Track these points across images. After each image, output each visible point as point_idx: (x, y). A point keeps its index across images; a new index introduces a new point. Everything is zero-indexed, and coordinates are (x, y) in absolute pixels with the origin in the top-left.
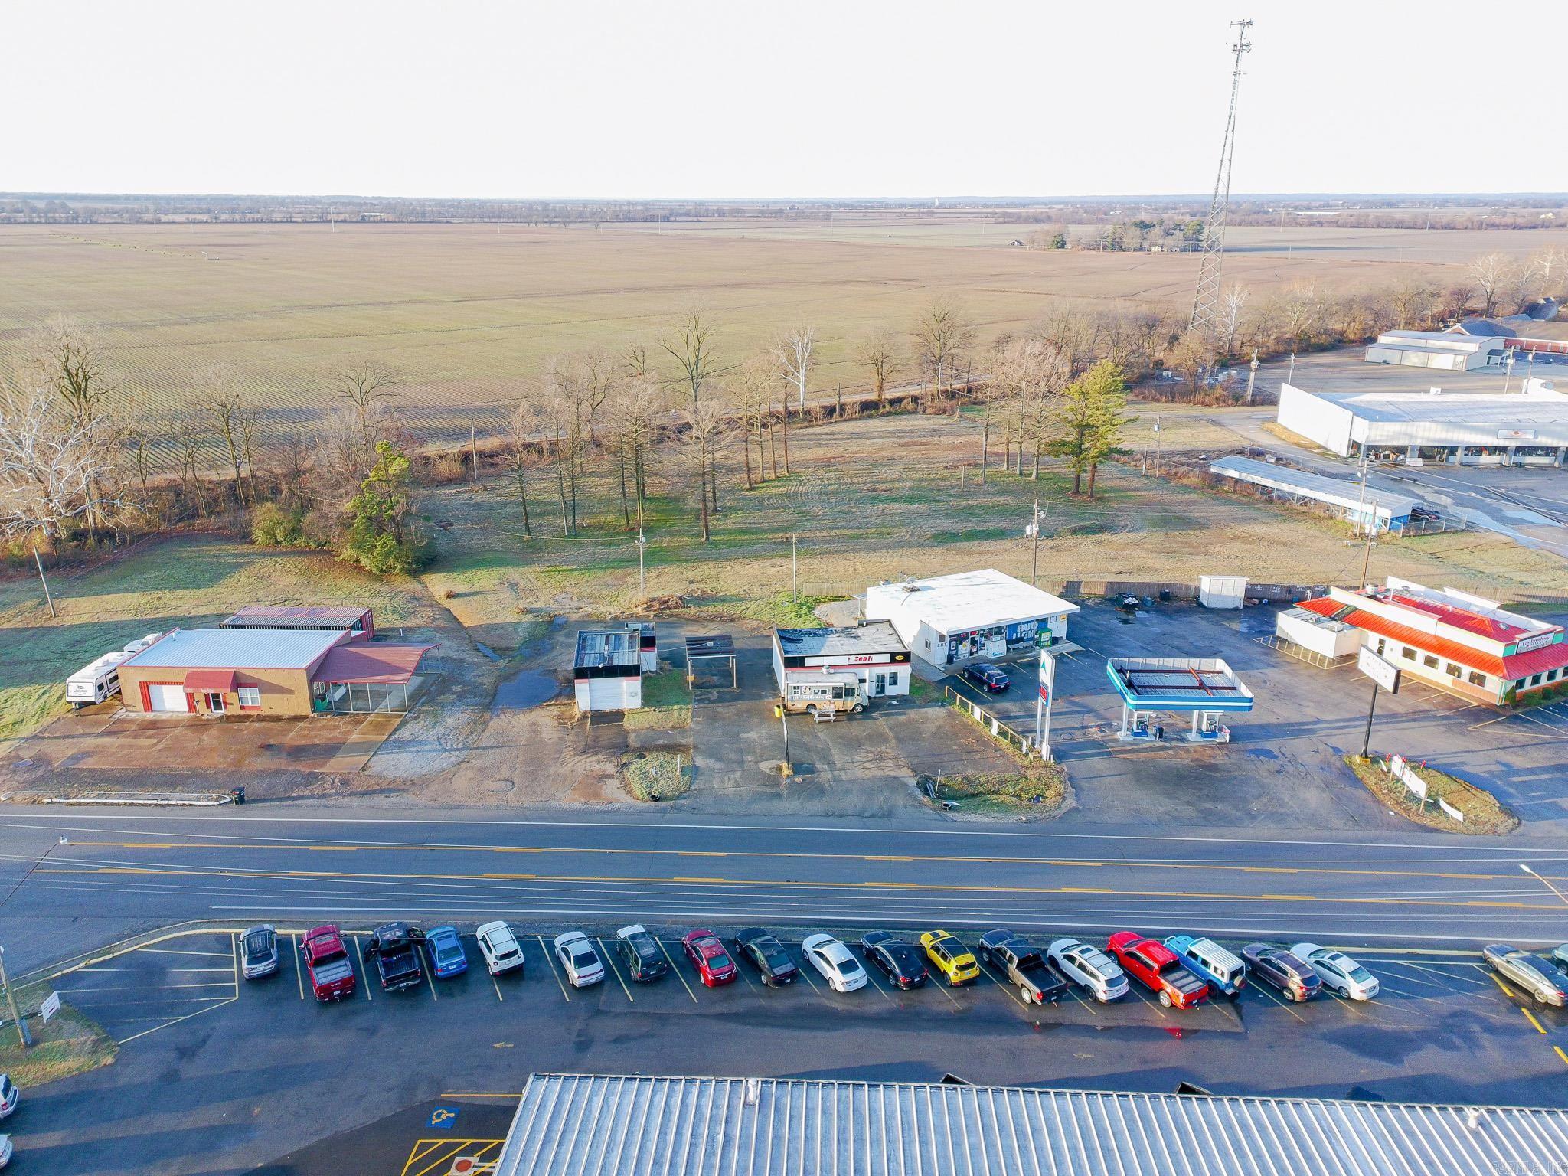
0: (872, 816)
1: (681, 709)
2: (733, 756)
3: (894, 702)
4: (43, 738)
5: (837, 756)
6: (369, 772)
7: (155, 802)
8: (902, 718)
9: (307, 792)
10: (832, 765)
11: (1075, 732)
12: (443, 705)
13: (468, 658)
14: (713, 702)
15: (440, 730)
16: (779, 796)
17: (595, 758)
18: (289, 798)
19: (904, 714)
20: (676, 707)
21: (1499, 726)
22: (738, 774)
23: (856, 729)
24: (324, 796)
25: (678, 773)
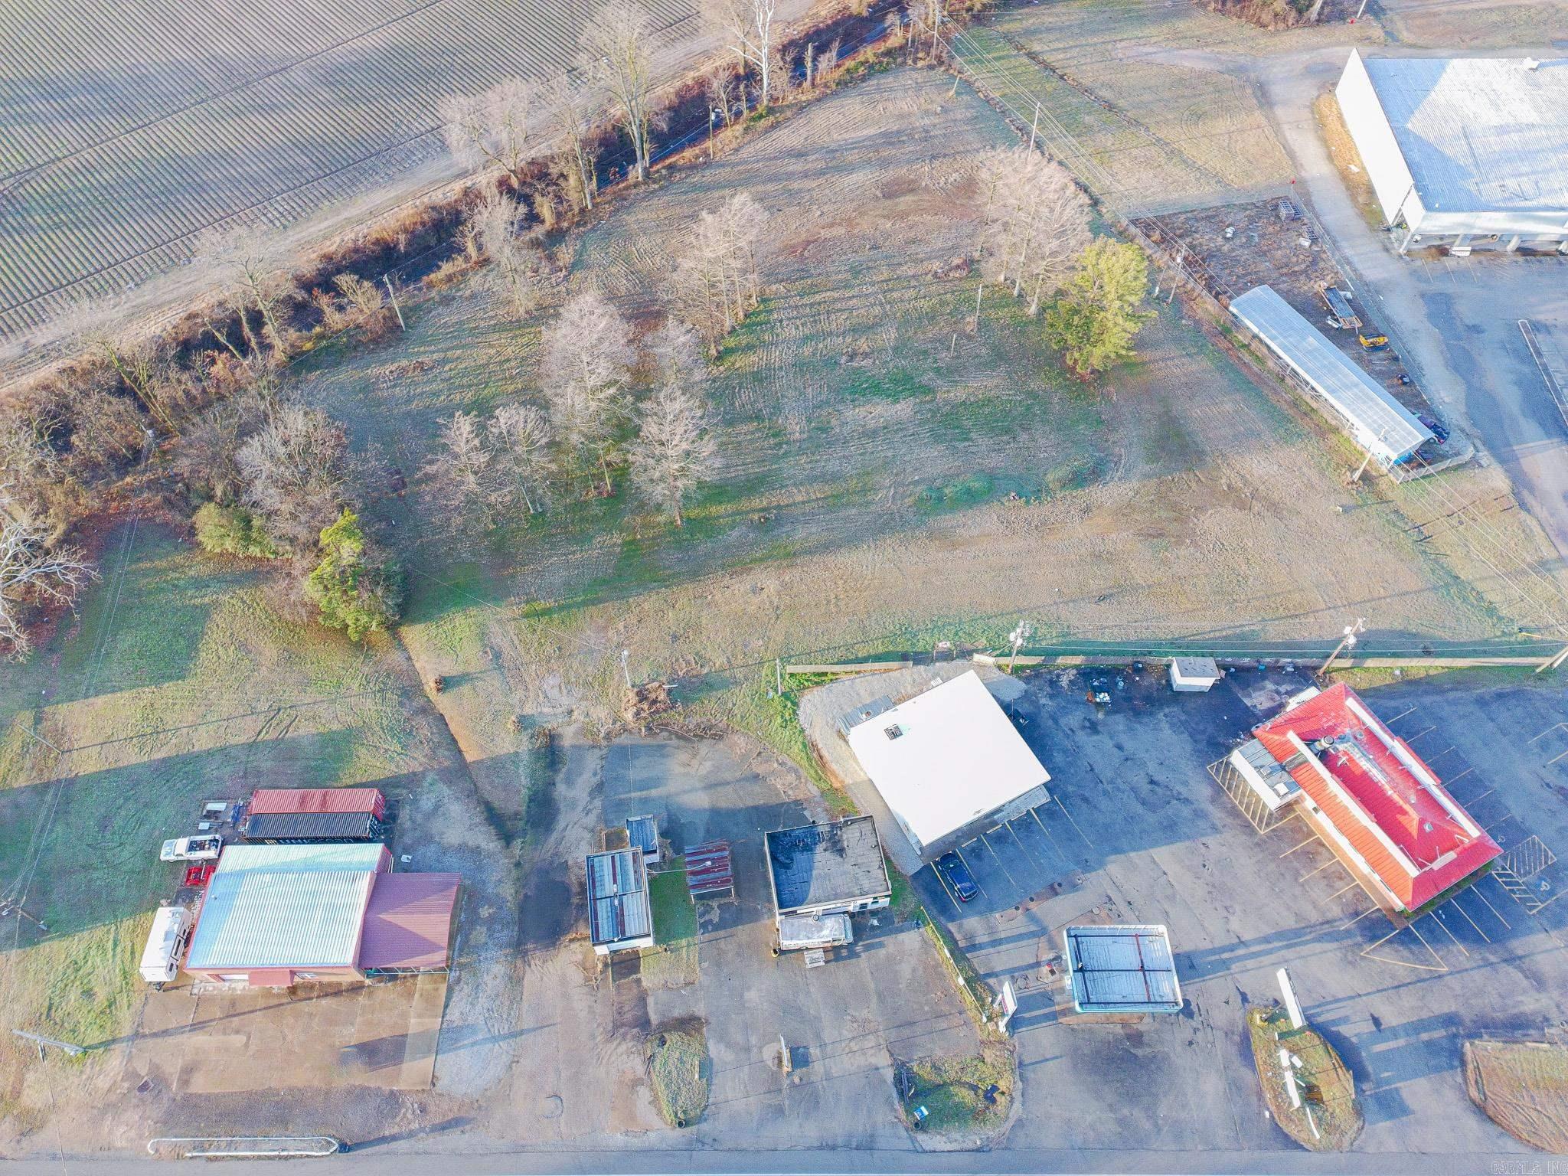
0: (857, 1148)
1: (688, 946)
2: (739, 1038)
3: (875, 922)
4: (144, 1036)
5: (828, 1035)
6: (439, 1088)
7: (276, 1153)
8: (882, 952)
9: (396, 1130)
10: (823, 1046)
11: (1031, 973)
12: (477, 949)
13: (483, 845)
14: (717, 927)
15: (483, 1002)
16: (779, 1111)
17: (624, 1047)
18: (383, 1140)
19: (881, 945)
20: (684, 942)
21: (1387, 949)
22: (746, 1069)
23: (843, 974)
24: (411, 1134)
25: (697, 1076)
